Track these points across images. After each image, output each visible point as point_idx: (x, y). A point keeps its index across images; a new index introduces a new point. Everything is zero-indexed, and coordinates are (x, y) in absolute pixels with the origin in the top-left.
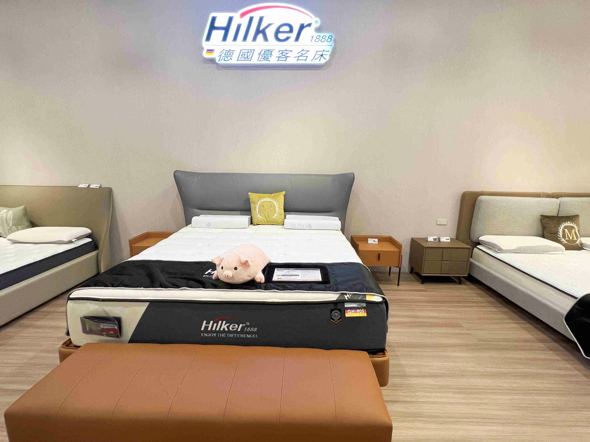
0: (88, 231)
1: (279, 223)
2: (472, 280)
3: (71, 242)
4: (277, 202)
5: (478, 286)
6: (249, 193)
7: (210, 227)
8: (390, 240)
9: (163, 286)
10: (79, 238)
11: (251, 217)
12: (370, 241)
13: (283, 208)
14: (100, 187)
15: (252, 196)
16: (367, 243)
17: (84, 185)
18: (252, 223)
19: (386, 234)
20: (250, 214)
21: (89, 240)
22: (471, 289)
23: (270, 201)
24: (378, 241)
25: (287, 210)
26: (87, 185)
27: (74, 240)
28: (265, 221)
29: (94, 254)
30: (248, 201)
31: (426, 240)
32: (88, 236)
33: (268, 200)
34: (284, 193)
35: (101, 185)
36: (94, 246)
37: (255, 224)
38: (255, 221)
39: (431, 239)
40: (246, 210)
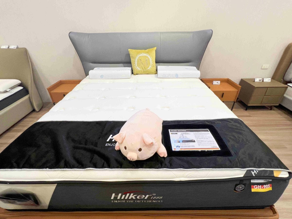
0: (19, 82)
1: (153, 73)
2: (281, 107)
3: (6, 92)
4: (151, 56)
5: (284, 111)
6: (129, 50)
7: (103, 78)
8: (228, 82)
9: (68, 165)
10: (12, 88)
11: (132, 69)
12: (215, 83)
13: (155, 61)
14: (17, 48)
15: (132, 52)
16: (213, 84)
17: (5, 46)
18: (132, 73)
19: (226, 77)
20: (131, 66)
21: (21, 88)
22: (279, 114)
23: (145, 56)
24: (220, 82)
25: (158, 62)
26: (7, 46)
27: (8, 90)
28: (142, 71)
29: (26, 97)
30: (128, 55)
31: (254, 80)
32: (20, 85)
33: (144, 55)
34: (155, 48)
35: (17, 46)
36: (25, 91)
37: (135, 74)
38: (135, 72)
39: (257, 80)
40: (128, 63)
